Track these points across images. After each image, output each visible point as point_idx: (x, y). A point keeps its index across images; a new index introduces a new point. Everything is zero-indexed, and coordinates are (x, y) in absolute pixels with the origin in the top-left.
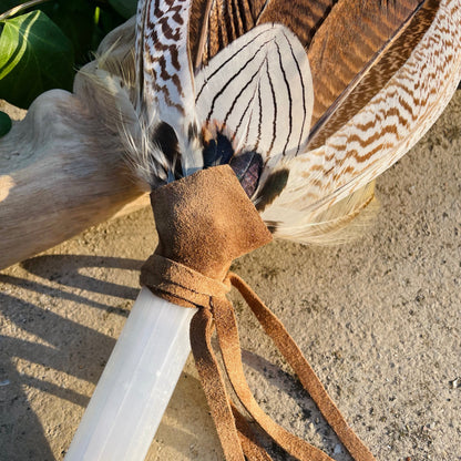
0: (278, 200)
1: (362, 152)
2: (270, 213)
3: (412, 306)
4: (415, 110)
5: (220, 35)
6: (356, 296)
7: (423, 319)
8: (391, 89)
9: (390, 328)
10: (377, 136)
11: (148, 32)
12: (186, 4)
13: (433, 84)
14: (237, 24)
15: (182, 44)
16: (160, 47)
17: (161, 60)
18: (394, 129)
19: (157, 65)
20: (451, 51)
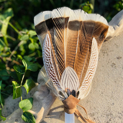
12: (54, 71)
13: (94, 64)
14: (62, 69)
15: (57, 78)
16: (54, 79)
17: (55, 81)
18: (91, 76)
19: (54, 82)
20: (95, 56)
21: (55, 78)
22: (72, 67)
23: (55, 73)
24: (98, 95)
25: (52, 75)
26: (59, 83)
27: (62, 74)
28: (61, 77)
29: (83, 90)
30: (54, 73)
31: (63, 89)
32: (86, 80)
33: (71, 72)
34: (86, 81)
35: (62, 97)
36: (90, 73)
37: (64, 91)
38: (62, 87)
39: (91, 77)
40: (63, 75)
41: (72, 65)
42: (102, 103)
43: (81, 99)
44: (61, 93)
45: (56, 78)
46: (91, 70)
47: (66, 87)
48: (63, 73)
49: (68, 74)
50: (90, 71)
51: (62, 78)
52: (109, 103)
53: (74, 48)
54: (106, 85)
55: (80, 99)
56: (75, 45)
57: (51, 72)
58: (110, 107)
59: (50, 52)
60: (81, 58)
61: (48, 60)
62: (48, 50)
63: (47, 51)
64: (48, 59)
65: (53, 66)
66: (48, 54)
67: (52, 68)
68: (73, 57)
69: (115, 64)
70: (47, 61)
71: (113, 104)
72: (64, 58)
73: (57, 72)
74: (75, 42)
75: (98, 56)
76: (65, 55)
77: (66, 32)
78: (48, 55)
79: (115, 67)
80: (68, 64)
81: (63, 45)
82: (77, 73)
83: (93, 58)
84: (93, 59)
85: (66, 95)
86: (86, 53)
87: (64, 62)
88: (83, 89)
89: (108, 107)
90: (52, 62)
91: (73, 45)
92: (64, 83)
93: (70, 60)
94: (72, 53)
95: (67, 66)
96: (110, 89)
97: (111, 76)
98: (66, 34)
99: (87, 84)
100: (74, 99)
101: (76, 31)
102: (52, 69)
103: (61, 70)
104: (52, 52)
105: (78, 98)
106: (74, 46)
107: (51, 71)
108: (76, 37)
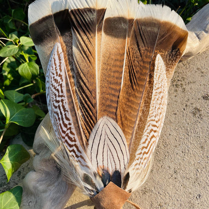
0: (129, 183)
1: (147, 150)
2: (128, 188)
3: (174, 176)
4: (157, 125)
5: (87, 130)
6: (157, 181)
7: (180, 179)
8: (148, 124)
9: (171, 187)
10: (149, 142)
11: (64, 140)
12: (72, 126)
13: (160, 111)
14: (90, 122)
15: (78, 143)
16: (71, 146)
17: (73, 151)
18: (153, 136)
19: (72, 153)
20: (162, 94)
21: (73, 143)
22: (113, 118)
23: (74, 131)
24: (167, 177)
25: (67, 135)
26: (84, 154)
27: (89, 134)
28: (88, 140)
29: (137, 169)
30: (71, 132)
31: (93, 168)
32: (143, 147)
33: (112, 128)
34: (145, 150)
35: (90, 187)
36: (152, 130)
37: (95, 175)
38: (89, 164)
39: (153, 139)
40: (92, 135)
41: (112, 113)
42: (176, 193)
43: (133, 190)
44: (87, 179)
45: (76, 143)
46: (154, 123)
47: (100, 164)
48: (93, 130)
49: (103, 132)
50: (151, 127)
51: (90, 142)
52: (190, 193)
53: (116, 75)
54: (182, 155)
55: (130, 191)
56: (118, 69)
57: (65, 129)
58: (192, 202)
59: (64, 84)
60: (132, 98)
61: (58, 102)
62: (58, 78)
63: (56, 81)
64: (58, 99)
65: (69, 116)
66: (59, 88)
67: (68, 119)
68: (114, 95)
69: (199, 110)
70: (57, 104)
71: (200, 196)
72: (95, 98)
73: (78, 128)
74: (118, 63)
75: (167, 93)
76: (98, 90)
77: (100, 40)
78: (58, 90)
79: (200, 115)
80: (105, 111)
81: (94, 68)
82: (124, 131)
83: (157, 97)
84: (158, 99)
85: (99, 183)
86: (143, 86)
87: (94, 106)
88: (138, 166)
89: (190, 202)
90: (67, 107)
91: (113, 69)
92: (94, 155)
93: (108, 103)
94: (112, 86)
95: (102, 116)
96: (193, 163)
97: (193, 135)
98: (100, 44)
99: (145, 156)
100: (117, 192)
101: (121, 40)
102: (67, 122)
103: (88, 124)
104: (67, 84)
105: (127, 190)
106: (118, 72)
107: (65, 126)
108: (121, 52)
